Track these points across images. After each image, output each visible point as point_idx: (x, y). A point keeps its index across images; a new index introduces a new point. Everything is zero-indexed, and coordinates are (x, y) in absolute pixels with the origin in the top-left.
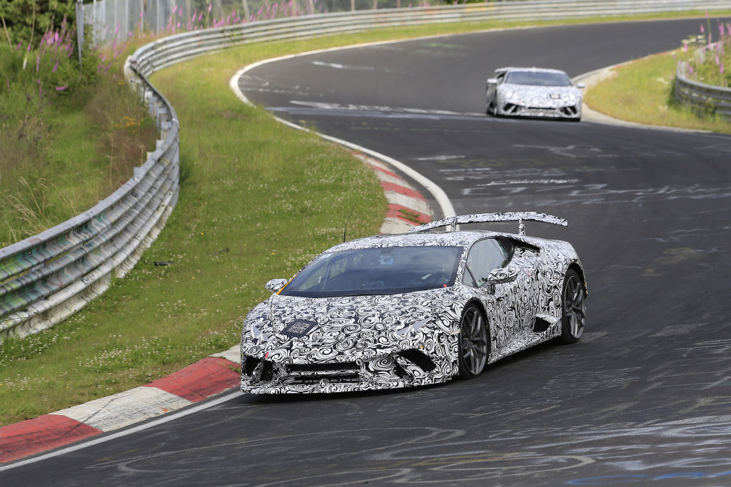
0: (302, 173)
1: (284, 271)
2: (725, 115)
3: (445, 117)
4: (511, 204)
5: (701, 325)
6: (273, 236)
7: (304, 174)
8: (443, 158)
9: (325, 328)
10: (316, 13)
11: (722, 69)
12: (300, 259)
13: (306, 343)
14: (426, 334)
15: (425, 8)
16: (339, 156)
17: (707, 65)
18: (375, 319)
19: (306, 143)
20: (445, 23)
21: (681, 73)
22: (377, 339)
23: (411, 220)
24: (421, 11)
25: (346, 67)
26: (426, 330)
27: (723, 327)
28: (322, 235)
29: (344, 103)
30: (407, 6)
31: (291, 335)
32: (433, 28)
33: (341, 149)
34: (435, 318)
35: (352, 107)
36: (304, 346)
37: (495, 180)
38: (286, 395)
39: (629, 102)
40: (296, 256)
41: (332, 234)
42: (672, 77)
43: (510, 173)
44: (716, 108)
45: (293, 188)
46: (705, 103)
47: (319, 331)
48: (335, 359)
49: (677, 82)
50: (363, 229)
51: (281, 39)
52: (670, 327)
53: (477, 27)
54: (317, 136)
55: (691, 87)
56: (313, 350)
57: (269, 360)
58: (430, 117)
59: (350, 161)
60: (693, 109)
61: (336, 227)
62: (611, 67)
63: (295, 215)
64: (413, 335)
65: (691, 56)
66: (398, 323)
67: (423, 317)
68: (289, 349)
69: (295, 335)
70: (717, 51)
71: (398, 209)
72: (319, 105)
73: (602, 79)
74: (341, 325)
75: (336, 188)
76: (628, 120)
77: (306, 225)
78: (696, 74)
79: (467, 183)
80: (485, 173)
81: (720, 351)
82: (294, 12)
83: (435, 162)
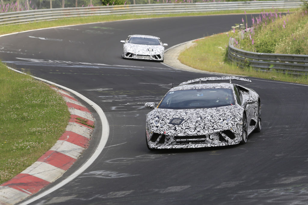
0: (22, 97)
1: (12, 152)
2: (255, 67)
3: (102, 67)
4: (138, 115)
5: (241, 182)
6: (6, 132)
7: (23, 98)
8: (101, 90)
9: (188, 121)
10: (30, 9)
11: (253, 42)
12: (21, 145)
13: (182, 128)
14: (232, 124)
15: (91, 7)
16: (43, 88)
17: (246, 40)
18: (209, 118)
19: (25, 81)
20: (102, 16)
21: (231, 44)
22: (213, 126)
23: (83, 124)
24: (89, 9)
25: (47, 39)
26: (232, 122)
27: (254, 183)
28: (33, 132)
29: (46, 59)
30: (81, 6)
31: (174, 124)
32: (96, 18)
33: (44, 84)
34: (234, 117)
35: (50, 61)
36: (181, 129)
37: (129, 102)
38: (175, 149)
39: (203, 60)
40: (18, 143)
41: (39, 132)
42: (226, 46)
43: (137, 98)
44: (250, 63)
45: (17, 106)
46: (244, 61)
47: (186, 122)
48: (197, 134)
49: (229, 49)
50: (56, 128)
51: (11, 23)
52: (224, 183)
53: (120, 18)
54: (30, 77)
55: (237, 52)
56: (186, 130)
57: (167, 134)
58: (94, 67)
59: (49, 92)
60: (237, 64)
61: (41, 127)
62: (193, 41)
63: (18, 121)
64: (227, 124)
65: (237, 35)
66: (220, 119)
67: (229, 117)
68: (175, 129)
69: (176, 124)
70: (251, 33)
71: (76, 118)
72: (32, 60)
73: (188, 47)
74: (196, 120)
75: (41, 106)
76: (202, 70)
77: (24, 127)
78: (239, 45)
79: (114, 104)
80: (124, 98)
81: (252, 196)
82: (18, 9)
83: (97, 92)
